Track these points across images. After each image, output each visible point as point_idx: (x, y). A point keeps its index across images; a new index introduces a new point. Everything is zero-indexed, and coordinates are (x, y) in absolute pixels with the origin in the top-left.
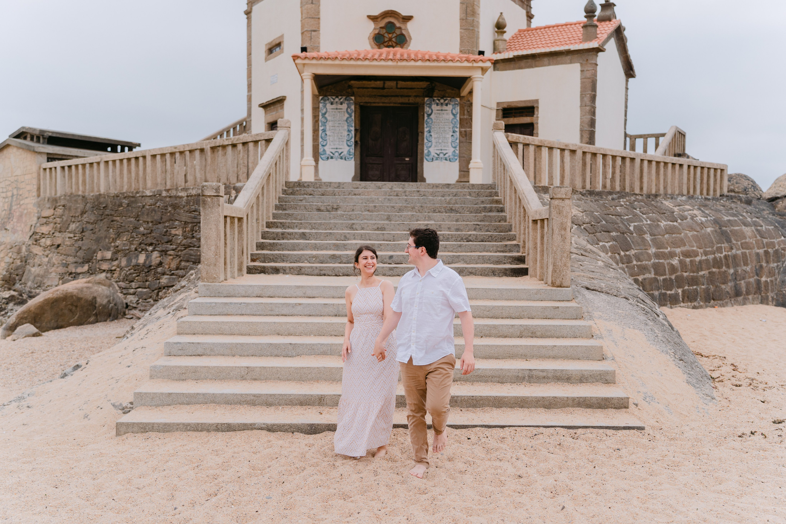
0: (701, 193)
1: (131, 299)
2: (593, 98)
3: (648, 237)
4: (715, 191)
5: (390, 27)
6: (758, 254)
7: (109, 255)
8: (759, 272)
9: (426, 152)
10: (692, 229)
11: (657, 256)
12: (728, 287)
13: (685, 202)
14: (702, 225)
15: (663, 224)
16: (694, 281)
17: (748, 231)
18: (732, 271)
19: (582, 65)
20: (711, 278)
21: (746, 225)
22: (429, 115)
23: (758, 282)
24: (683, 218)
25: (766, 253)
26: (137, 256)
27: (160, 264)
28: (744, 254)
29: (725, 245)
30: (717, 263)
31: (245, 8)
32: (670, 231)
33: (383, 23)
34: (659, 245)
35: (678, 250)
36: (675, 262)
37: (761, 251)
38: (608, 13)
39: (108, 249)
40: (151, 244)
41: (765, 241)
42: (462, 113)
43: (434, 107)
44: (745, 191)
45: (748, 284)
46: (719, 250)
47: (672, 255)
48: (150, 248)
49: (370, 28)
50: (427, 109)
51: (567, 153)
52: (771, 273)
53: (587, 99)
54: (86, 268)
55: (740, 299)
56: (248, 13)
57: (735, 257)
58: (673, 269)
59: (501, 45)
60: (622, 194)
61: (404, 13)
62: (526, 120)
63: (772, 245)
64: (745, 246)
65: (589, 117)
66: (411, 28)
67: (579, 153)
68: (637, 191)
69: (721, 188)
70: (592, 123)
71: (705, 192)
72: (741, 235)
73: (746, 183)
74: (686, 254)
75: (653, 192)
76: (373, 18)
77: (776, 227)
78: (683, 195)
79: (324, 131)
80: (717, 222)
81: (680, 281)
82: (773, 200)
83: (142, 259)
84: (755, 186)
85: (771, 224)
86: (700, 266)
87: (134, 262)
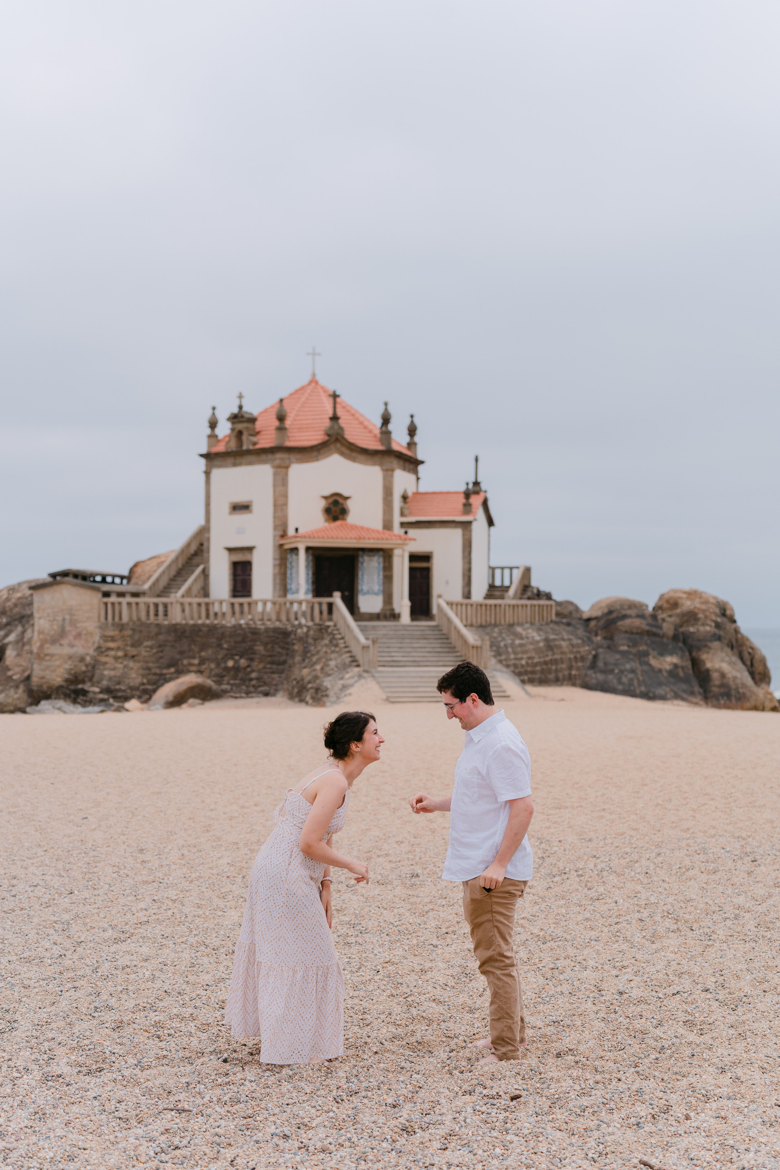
0: (539, 620)
1: (224, 687)
2: (470, 553)
3: (510, 650)
4: (547, 618)
5: (336, 503)
6: (570, 659)
7: (196, 661)
8: (570, 668)
9: (360, 588)
10: (532, 644)
11: (515, 659)
12: (552, 676)
13: (528, 628)
14: (538, 642)
15: (517, 642)
16: (533, 672)
17: (564, 644)
18: (554, 667)
19: (463, 530)
20: (543, 671)
21: (563, 639)
22: (362, 563)
23: (570, 675)
24: (527, 638)
25: (576, 658)
26: (225, 662)
27: (249, 666)
28: (561, 658)
29: (550, 653)
30: (546, 663)
31: (203, 468)
32: (521, 645)
33: (331, 500)
34: (515, 653)
35: (525, 656)
36: (523, 662)
37: (572, 656)
38: (477, 489)
39: (194, 658)
40: (237, 655)
41: (575, 650)
42: (384, 562)
43: (366, 558)
44: (571, 613)
45: (564, 675)
46: (547, 656)
47: (521, 659)
48: (237, 658)
49: (323, 504)
50: (361, 559)
51: (469, 607)
52: (578, 669)
53: (467, 554)
54: (172, 670)
55: (559, 683)
56: (207, 473)
57: (556, 660)
58: (522, 666)
59: (406, 512)
60: (495, 625)
61: (345, 494)
62: (424, 565)
63: (579, 652)
64: (563, 653)
65: (467, 566)
66: (350, 505)
67: (474, 606)
68: (503, 622)
69: (551, 616)
70: (470, 570)
71: (541, 619)
72: (559, 647)
73: (571, 608)
74: (529, 658)
75: (511, 622)
76: (325, 498)
77: (584, 641)
78: (527, 622)
79: (291, 574)
80: (547, 640)
81: (526, 673)
82: (589, 620)
83: (230, 663)
84: (577, 609)
85: (580, 638)
86: (536, 664)
87: (223, 665)
